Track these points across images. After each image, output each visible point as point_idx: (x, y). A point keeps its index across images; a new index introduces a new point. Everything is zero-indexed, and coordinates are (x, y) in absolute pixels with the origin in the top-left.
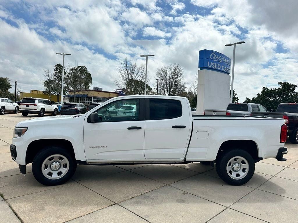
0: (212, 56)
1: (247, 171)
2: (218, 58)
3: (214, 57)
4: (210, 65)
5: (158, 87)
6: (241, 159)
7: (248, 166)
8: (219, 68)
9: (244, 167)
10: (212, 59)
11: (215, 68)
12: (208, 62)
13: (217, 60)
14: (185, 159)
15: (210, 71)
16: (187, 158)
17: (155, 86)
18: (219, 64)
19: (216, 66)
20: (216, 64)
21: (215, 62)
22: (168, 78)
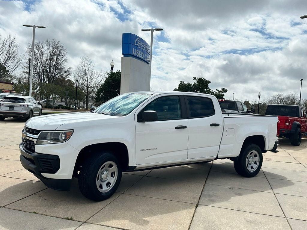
0: (137, 43)
1: (258, 163)
2: (142, 45)
3: (138, 44)
4: (135, 53)
5: (29, 70)
6: (254, 153)
7: (259, 158)
8: (142, 57)
9: (256, 160)
10: (136, 46)
11: (139, 56)
12: (133, 49)
13: (140, 47)
14: (217, 156)
15: (135, 59)
16: (219, 156)
17: (25, 68)
18: (143, 52)
19: (140, 54)
20: (140, 52)
21: (139, 49)
22: (45, 59)
